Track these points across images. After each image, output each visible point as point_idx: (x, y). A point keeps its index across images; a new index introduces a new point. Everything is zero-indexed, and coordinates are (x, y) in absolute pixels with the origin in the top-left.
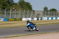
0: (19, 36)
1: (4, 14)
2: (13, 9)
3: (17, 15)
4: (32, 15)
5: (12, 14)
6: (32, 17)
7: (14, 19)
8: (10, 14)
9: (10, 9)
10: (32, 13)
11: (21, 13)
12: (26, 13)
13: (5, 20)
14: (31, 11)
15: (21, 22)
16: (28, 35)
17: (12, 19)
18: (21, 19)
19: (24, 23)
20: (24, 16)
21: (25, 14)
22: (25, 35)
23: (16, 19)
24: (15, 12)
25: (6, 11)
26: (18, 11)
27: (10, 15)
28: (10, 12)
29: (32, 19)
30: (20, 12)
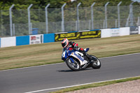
0: (89, 87)
1: (44, 21)
2: (69, 4)
3: (84, 21)
4: (130, 16)
5: (68, 18)
6: (132, 24)
7: (76, 33)
8: (63, 18)
9: (62, 5)
10: (131, 10)
11: (96, 14)
13: (46, 40)
14: (128, 5)
15: (97, 41)
16: (118, 82)
17: (69, 35)
18: (97, 34)
19: (107, 44)
20: (105, 22)
21: (109, 17)
23: (81, 33)
24: (78, 11)
25: (49, 12)
26: (86, 9)
27: (63, 22)
28: (63, 12)
29: (131, 30)
30: (92, 11)
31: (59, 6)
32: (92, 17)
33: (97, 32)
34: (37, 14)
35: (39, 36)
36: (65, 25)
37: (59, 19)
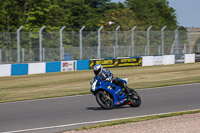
0: (129, 121)
1: (78, 46)
2: (107, 27)
3: (123, 47)
4: (176, 43)
5: (105, 44)
6: (177, 52)
7: (114, 61)
8: (99, 43)
9: (98, 28)
10: (176, 36)
11: (137, 39)
12: (155, 40)
13: (80, 67)
14: (174, 29)
15: (138, 70)
16: (162, 117)
17: (106, 62)
18: (137, 62)
19: (149, 73)
20: (147, 48)
21: (151, 42)
22: (153, 118)
23: (119, 60)
24: (116, 35)
25: (84, 35)
26: (125, 33)
27: (99, 48)
28: (99, 36)
29: (176, 58)
30: (133, 35)
31: (95, 29)
32: (133, 43)
33: (138, 59)
34: (70, 37)
35: (72, 62)
36: (102, 51)
37: (94, 44)
